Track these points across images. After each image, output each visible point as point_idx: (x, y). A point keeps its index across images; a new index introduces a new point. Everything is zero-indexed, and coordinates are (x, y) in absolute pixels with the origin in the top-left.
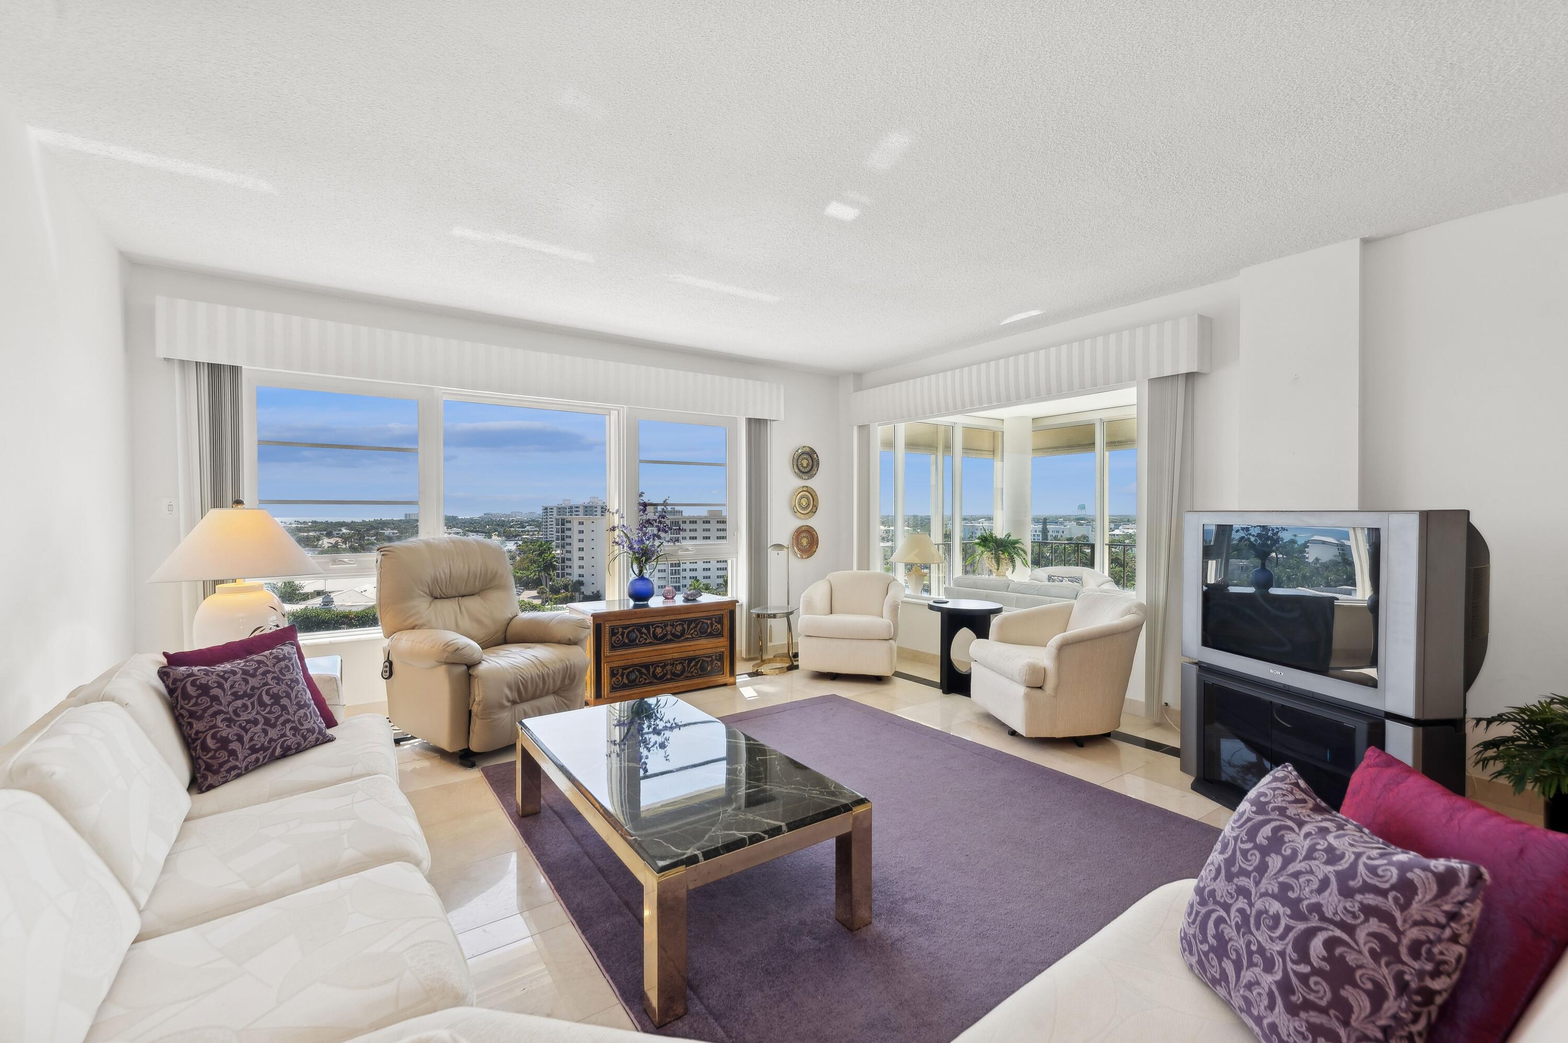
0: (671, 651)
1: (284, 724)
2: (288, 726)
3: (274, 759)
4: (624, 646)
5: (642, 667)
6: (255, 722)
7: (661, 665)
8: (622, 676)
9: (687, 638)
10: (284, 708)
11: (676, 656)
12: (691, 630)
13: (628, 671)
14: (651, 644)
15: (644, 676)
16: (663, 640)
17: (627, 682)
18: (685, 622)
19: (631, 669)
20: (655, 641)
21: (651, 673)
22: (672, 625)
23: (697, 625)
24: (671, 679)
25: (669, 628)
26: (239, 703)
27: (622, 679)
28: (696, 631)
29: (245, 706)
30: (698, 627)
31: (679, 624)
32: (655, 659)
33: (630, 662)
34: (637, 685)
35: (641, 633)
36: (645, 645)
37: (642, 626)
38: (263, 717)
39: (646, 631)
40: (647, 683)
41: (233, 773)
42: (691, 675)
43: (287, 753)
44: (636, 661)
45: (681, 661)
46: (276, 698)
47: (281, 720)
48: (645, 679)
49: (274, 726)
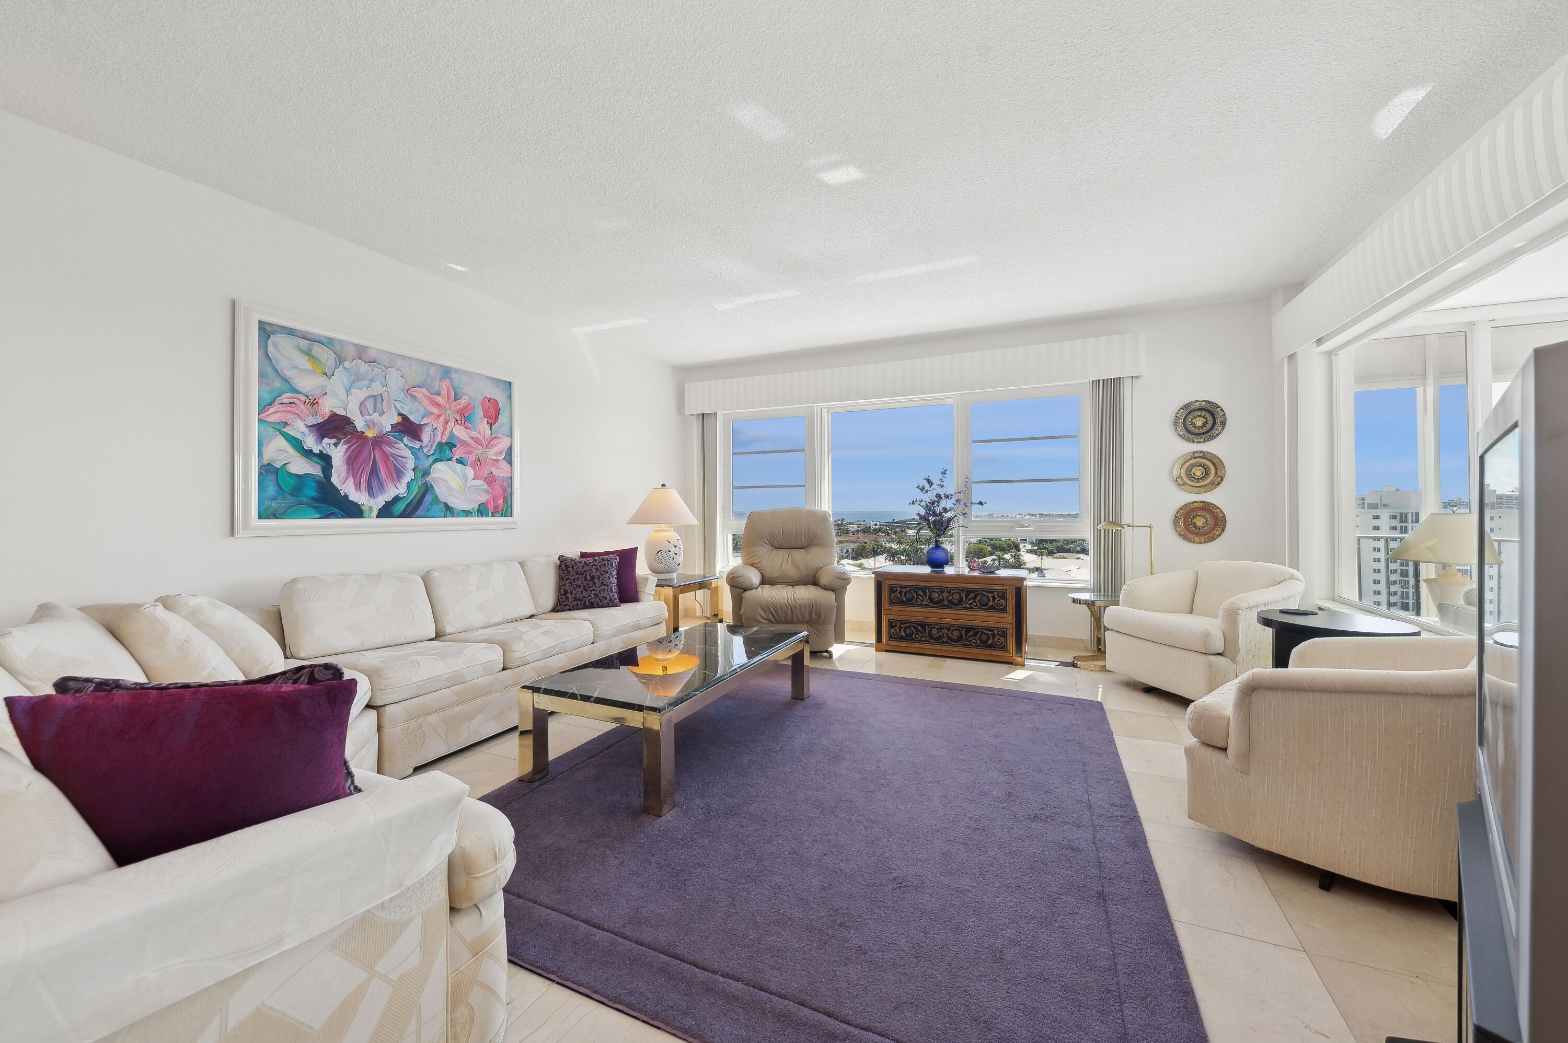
0: (948, 616)
1: (591, 591)
2: (593, 592)
3: (585, 607)
4: (901, 603)
5: (919, 625)
6: (580, 587)
7: (937, 627)
8: (900, 628)
9: (965, 607)
10: (594, 583)
11: (952, 621)
12: (970, 600)
13: (906, 625)
14: (927, 606)
15: (920, 634)
16: (939, 604)
17: (904, 635)
18: (963, 591)
19: (908, 625)
20: (932, 605)
21: (927, 632)
22: (949, 592)
23: (976, 596)
24: (947, 642)
25: (945, 594)
26: (577, 576)
27: (900, 631)
28: (975, 602)
29: (578, 578)
30: (978, 598)
31: (956, 593)
32: (931, 620)
33: (906, 618)
34: (913, 639)
35: (918, 595)
36: (921, 605)
37: (919, 589)
38: (584, 585)
39: (922, 594)
40: (923, 641)
41: (567, 607)
42: (968, 643)
43: (592, 606)
44: (912, 619)
45: (959, 628)
46: (593, 578)
47: (591, 588)
48: (922, 637)
49: (587, 590)
